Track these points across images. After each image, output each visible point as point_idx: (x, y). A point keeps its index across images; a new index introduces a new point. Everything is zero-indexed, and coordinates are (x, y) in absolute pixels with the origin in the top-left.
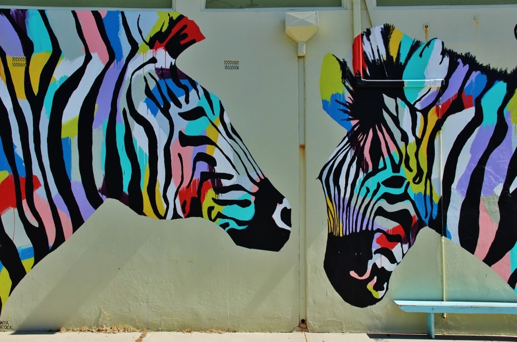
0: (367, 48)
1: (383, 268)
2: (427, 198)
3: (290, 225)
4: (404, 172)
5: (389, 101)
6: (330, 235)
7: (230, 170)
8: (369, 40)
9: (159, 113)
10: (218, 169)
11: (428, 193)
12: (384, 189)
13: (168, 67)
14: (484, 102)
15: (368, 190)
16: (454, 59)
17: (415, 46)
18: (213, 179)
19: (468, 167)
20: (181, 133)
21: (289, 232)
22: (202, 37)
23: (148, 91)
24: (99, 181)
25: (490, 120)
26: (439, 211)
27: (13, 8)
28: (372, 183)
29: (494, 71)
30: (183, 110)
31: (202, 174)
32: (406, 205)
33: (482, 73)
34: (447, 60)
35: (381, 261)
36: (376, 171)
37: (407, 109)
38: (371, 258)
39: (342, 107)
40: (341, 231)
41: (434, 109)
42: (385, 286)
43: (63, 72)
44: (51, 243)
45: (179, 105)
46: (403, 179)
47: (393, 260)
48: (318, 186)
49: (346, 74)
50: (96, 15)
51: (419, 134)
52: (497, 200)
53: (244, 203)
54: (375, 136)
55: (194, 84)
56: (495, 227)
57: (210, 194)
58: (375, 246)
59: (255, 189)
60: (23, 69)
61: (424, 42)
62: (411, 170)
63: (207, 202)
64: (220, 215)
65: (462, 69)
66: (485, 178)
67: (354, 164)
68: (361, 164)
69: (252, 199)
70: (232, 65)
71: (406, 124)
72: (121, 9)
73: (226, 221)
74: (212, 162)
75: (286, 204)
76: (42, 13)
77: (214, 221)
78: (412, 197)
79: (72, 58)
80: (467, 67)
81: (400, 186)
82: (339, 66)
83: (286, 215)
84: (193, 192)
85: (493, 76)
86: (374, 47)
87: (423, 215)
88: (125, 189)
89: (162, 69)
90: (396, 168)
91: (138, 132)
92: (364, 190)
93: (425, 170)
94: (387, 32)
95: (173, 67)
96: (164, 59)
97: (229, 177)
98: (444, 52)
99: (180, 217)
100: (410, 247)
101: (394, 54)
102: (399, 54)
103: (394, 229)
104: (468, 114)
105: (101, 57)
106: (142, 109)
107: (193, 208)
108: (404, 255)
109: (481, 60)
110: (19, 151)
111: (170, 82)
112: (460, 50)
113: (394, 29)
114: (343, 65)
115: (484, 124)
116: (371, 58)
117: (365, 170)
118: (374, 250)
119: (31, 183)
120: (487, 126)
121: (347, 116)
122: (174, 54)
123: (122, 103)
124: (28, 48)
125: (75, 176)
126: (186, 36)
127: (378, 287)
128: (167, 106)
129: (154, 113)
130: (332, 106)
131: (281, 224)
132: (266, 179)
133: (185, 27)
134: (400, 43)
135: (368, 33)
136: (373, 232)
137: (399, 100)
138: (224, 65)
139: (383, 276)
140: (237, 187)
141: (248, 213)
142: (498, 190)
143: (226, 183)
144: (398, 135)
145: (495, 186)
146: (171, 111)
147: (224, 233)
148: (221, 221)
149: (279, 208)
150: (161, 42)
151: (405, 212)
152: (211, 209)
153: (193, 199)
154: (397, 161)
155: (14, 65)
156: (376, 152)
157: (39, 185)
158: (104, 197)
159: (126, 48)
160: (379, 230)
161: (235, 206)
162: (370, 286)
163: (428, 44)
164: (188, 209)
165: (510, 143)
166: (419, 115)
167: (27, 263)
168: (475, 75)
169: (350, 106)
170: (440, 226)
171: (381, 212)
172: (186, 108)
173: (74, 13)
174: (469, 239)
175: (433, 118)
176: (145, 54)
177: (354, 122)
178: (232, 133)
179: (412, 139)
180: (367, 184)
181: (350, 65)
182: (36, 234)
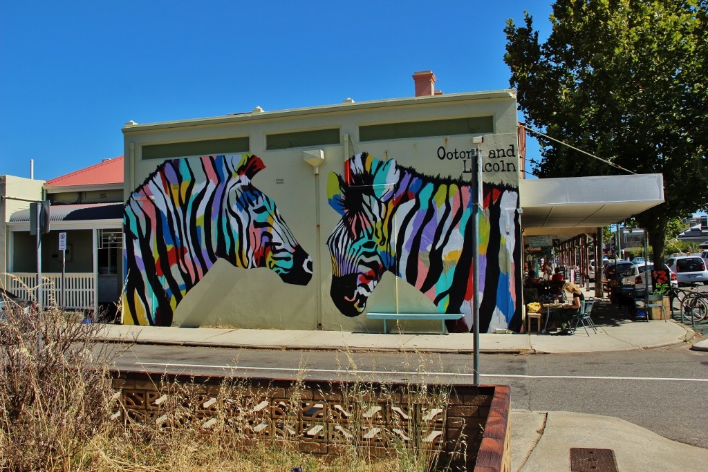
0: (353, 167)
1: (363, 295)
2: (388, 254)
3: (312, 270)
4: (374, 239)
5: (366, 198)
6: (334, 276)
7: (280, 241)
8: (354, 162)
9: (243, 210)
10: (274, 240)
11: (388, 251)
12: (363, 249)
13: (247, 184)
14: (421, 196)
15: (354, 250)
16: (402, 170)
17: (381, 164)
18: (271, 246)
19: (411, 235)
20: (254, 221)
21: (311, 275)
22: (264, 167)
23: (237, 199)
24: (215, 249)
25: (424, 206)
26: (395, 262)
27: (173, 159)
28: (356, 246)
29: (426, 176)
30: (255, 208)
31: (266, 243)
32: (376, 258)
33: (419, 178)
34: (398, 171)
35: (362, 291)
36: (359, 238)
37: (376, 202)
38: (356, 289)
39: (339, 202)
40: (340, 274)
41: (391, 201)
42: (364, 304)
43: (196, 190)
44: (193, 282)
45: (253, 205)
46: (374, 243)
47: (368, 290)
48: (327, 248)
49: (342, 184)
50: (211, 158)
51: (383, 217)
52: (428, 254)
53: (287, 259)
54: (358, 218)
55: (260, 193)
56: (427, 270)
57: (270, 254)
58: (359, 282)
59: (293, 251)
60: (178, 190)
61: (385, 161)
62: (378, 238)
63: (269, 259)
64: (275, 266)
65: (408, 177)
66: (421, 241)
67: (346, 235)
68: (351, 235)
69: (292, 256)
70: (280, 181)
71: (376, 210)
72: (223, 154)
73: (278, 269)
74: (270, 236)
75: (310, 259)
76: (186, 160)
77: (272, 269)
78: (379, 253)
79: (200, 183)
80: (410, 175)
81: (372, 247)
82: (337, 179)
83: (310, 265)
84: (261, 253)
85: (425, 180)
86: (357, 166)
87: (385, 264)
88: (228, 253)
89: (244, 186)
90: (370, 237)
91: (233, 221)
92: (352, 250)
93: (387, 238)
94: (364, 157)
95: (250, 184)
96: (245, 180)
97: (280, 244)
98: (397, 167)
99: (254, 267)
100: (378, 282)
101: (368, 170)
102: (371, 170)
103: (369, 272)
104: (411, 204)
105: (214, 181)
106: (235, 208)
107: (261, 262)
108: (374, 287)
109: (419, 171)
110: (177, 234)
111: (248, 193)
112: (406, 165)
113: (368, 154)
114: (340, 178)
115: (421, 208)
116: (355, 173)
117: (353, 239)
118: (358, 284)
119: (183, 251)
120: (423, 210)
121: (342, 207)
122: (250, 178)
123: (225, 206)
124: (180, 179)
125: (203, 246)
126: (256, 166)
127: (360, 305)
128: (247, 206)
129: (241, 210)
130: (334, 202)
131: (307, 270)
132: (299, 245)
133: (255, 161)
134: (372, 162)
135: (354, 158)
136: (357, 274)
137: (371, 196)
138: (275, 183)
139: (363, 299)
140: (284, 250)
141: (289, 265)
142: (429, 248)
143: (278, 248)
144: (371, 217)
145: (427, 245)
146: (249, 209)
147: (277, 275)
148: (276, 269)
149: (306, 261)
150: (243, 171)
151: (375, 262)
152: (270, 262)
153: (261, 257)
154: (370, 232)
155: (175, 189)
156: (359, 228)
157: (187, 251)
158: (217, 257)
159: (226, 175)
160: (360, 273)
161: (283, 261)
162: (356, 305)
163: (388, 163)
164: (259, 263)
165: (436, 220)
166: (383, 205)
167: (183, 292)
168: (415, 179)
169: (344, 202)
170: (395, 270)
171: (362, 262)
172: (257, 207)
173: (201, 159)
174: (412, 278)
175: (391, 206)
176: (235, 178)
177: (346, 211)
178: (281, 220)
179: (379, 220)
180: (353, 247)
181: (343, 178)
182: (186, 277)
